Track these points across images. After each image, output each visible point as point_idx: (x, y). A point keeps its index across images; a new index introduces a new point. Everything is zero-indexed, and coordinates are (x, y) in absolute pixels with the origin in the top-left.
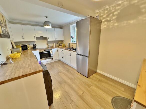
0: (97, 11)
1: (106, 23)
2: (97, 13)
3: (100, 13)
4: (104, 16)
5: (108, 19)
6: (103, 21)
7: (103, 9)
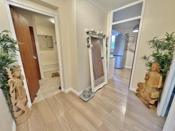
0: (127, 30)
1: (132, 37)
2: (127, 31)
3: (129, 32)
4: (131, 34)
5: (133, 35)
6: (130, 36)
7: (130, 30)
